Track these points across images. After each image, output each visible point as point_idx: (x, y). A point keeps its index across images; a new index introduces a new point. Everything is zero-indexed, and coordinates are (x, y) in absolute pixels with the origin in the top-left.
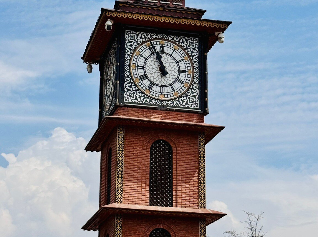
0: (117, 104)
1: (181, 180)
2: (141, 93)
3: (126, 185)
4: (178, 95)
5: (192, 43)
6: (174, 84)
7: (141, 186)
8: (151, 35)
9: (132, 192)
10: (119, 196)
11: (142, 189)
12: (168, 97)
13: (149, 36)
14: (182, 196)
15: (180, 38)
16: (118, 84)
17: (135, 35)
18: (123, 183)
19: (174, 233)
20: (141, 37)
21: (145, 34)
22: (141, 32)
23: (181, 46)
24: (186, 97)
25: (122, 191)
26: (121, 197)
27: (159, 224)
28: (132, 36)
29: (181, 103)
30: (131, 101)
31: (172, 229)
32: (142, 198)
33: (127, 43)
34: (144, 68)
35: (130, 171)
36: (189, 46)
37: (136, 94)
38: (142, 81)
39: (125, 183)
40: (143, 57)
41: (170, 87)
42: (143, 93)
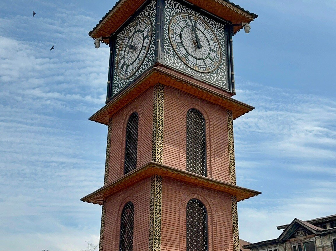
0: (158, 61)
1: (214, 153)
2: (178, 59)
3: (165, 146)
4: (210, 70)
5: (219, 27)
6: (206, 60)
7: (179, 150)
8: (186, 9)
9: (171, 155)
10: (159, 156)
11: (181, 154)
12: (201, 70)
13: (185, 9)
14: (215, 169)
15: (209, 20)
16: (159, 43)
17: (173, 3)
18: (163, 143)
19: (210, 206)
20: (178, 8)
21: (181, 6)
22: (179, 3)
23: (210, 27)
24: (216, 75)
25: (162, 151)
26: (161, 158)
27: (196, 194)
28: (170, 4)
29: (212, 79)
30: (170, 63)
31: (207, 201)
32: (180, 163)
33: (167, 8)
34: (180, 36)
35: (169, 133)
36: (217, 30)
37: (174, 58)
38: (179, 48)
39: (164, 144)
40: (179, 25)
41: (203, 61)
42: (180, 59)
